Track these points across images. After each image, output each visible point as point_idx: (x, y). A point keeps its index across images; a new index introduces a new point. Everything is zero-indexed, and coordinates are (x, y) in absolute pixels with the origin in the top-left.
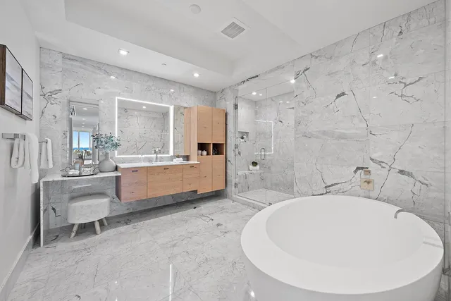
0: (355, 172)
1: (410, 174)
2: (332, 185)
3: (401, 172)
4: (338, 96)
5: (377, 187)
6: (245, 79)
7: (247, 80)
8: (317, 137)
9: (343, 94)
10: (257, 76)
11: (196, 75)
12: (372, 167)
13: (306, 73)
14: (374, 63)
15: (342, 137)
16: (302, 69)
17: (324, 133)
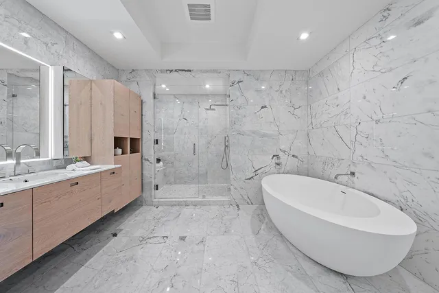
0: (272, 158)
1: (296, 157)
2: (259, 169)
3: (293, 156)
4: (262, 108)
5: (283, 166)
6: (174, 69)
7: (176, 71)
8: (248, 135)
9: (265, 107)
10: (190, 71)
11: (118, 35)
12: (281, 154)
13: (240, 84)
14: (281, 92)
15: (264, 135)
16: (237, 80)
17: (254, 132)
